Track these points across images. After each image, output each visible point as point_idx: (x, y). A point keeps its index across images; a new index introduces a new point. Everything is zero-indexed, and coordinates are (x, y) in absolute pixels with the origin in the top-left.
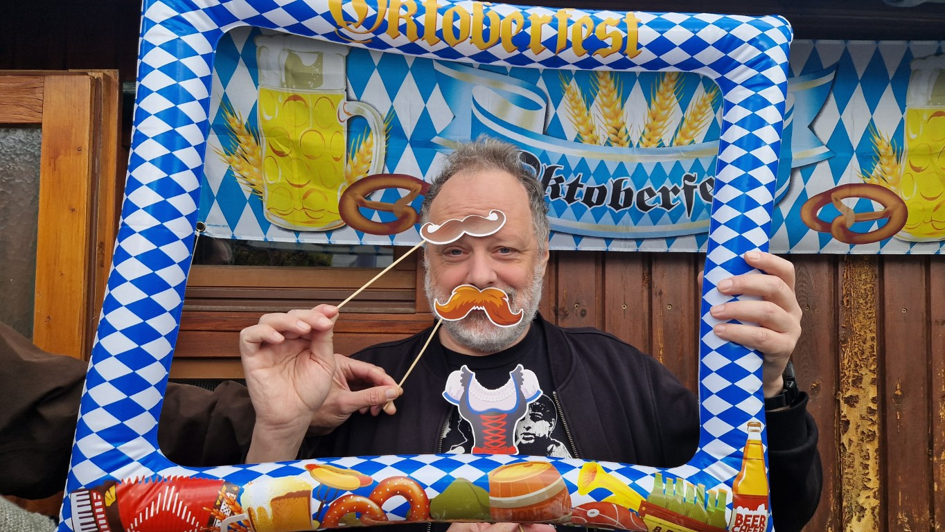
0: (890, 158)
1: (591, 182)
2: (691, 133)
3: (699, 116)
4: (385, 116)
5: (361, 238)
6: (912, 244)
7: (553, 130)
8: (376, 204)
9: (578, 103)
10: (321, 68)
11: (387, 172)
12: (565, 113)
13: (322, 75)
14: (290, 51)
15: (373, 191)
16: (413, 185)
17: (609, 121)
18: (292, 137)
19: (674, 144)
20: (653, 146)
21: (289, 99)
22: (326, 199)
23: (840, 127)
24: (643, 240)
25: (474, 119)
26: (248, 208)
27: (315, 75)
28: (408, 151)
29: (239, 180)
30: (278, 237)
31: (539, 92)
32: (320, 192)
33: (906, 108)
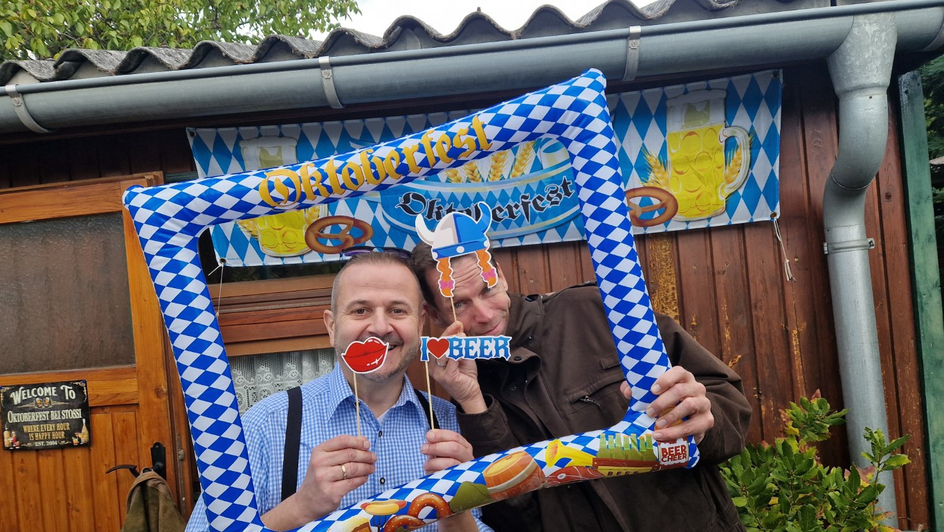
0: (659, 168)
2: (521, 168)
3: (526, 156)
5: (322, 258)
6: (688, 222)
8: (327, 235)
10: (281, 156)
11: (330, 215)
13: (281, 161)
14: (261, 148)
15: (324, 227)
16: (348, 221)
19: (511, 176)
20: (497, 179)
22: (297, 235)
24: (502, 239)
26: (250, 246)
27: (278, 161)
28: (342, 202)
29: (242, 230)
30: (271, 262)
32: (292, 231)
33: (667, 134)
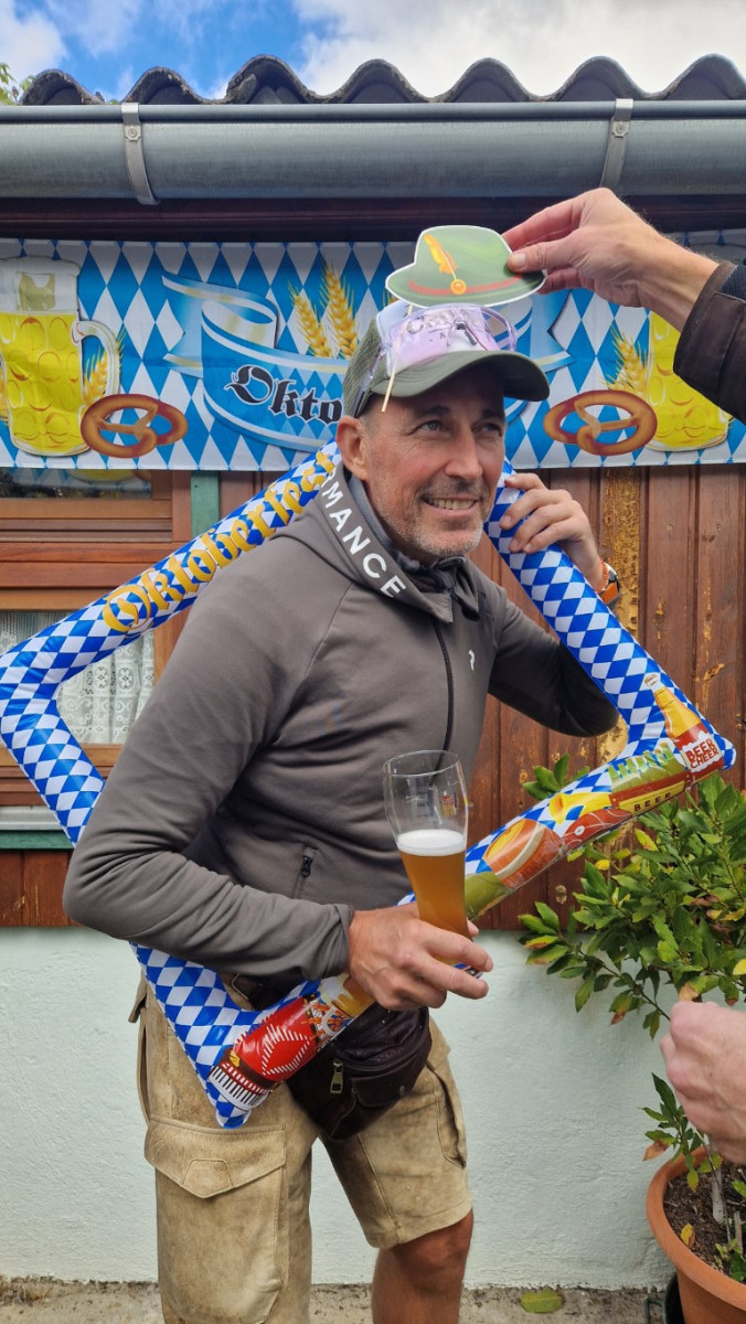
0: (633, 361)
1: (325, 398)
4: (116, 335)
5: (106, 462)
6: (668, 453)
7: (285, 343)
8: (115, 426)
9: (308, 314)
10: (53, 289)
11: (123, 392)
12: (296, 325)
13: (53, 297)
14: (24, 273)
15: (111, 412)
16: (150, 404)
17: (341, 332)
18: (30, 360)
21: (26, 322)
22: (68, 423)
23: (581, 331)
25: (204, 335)
27: (48, 297)
28: (142, 369)
30: (26, 462)
31: (268, 304)
32: (61, 415)
